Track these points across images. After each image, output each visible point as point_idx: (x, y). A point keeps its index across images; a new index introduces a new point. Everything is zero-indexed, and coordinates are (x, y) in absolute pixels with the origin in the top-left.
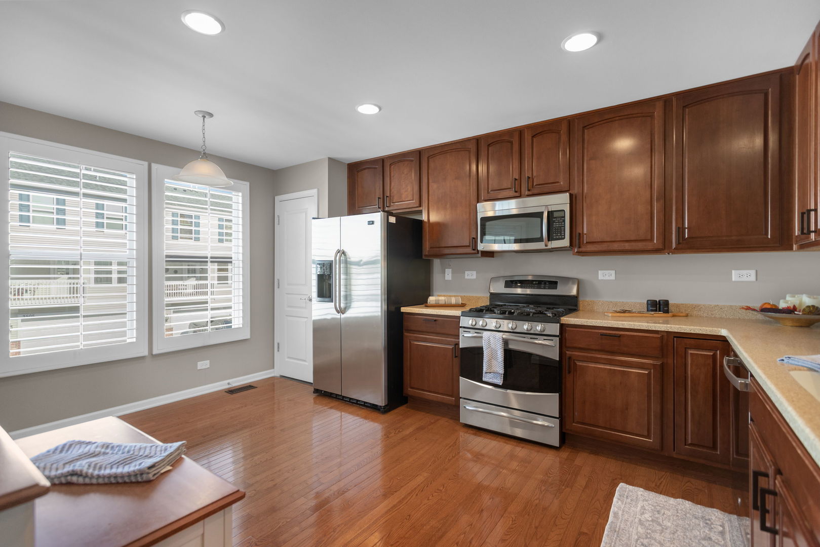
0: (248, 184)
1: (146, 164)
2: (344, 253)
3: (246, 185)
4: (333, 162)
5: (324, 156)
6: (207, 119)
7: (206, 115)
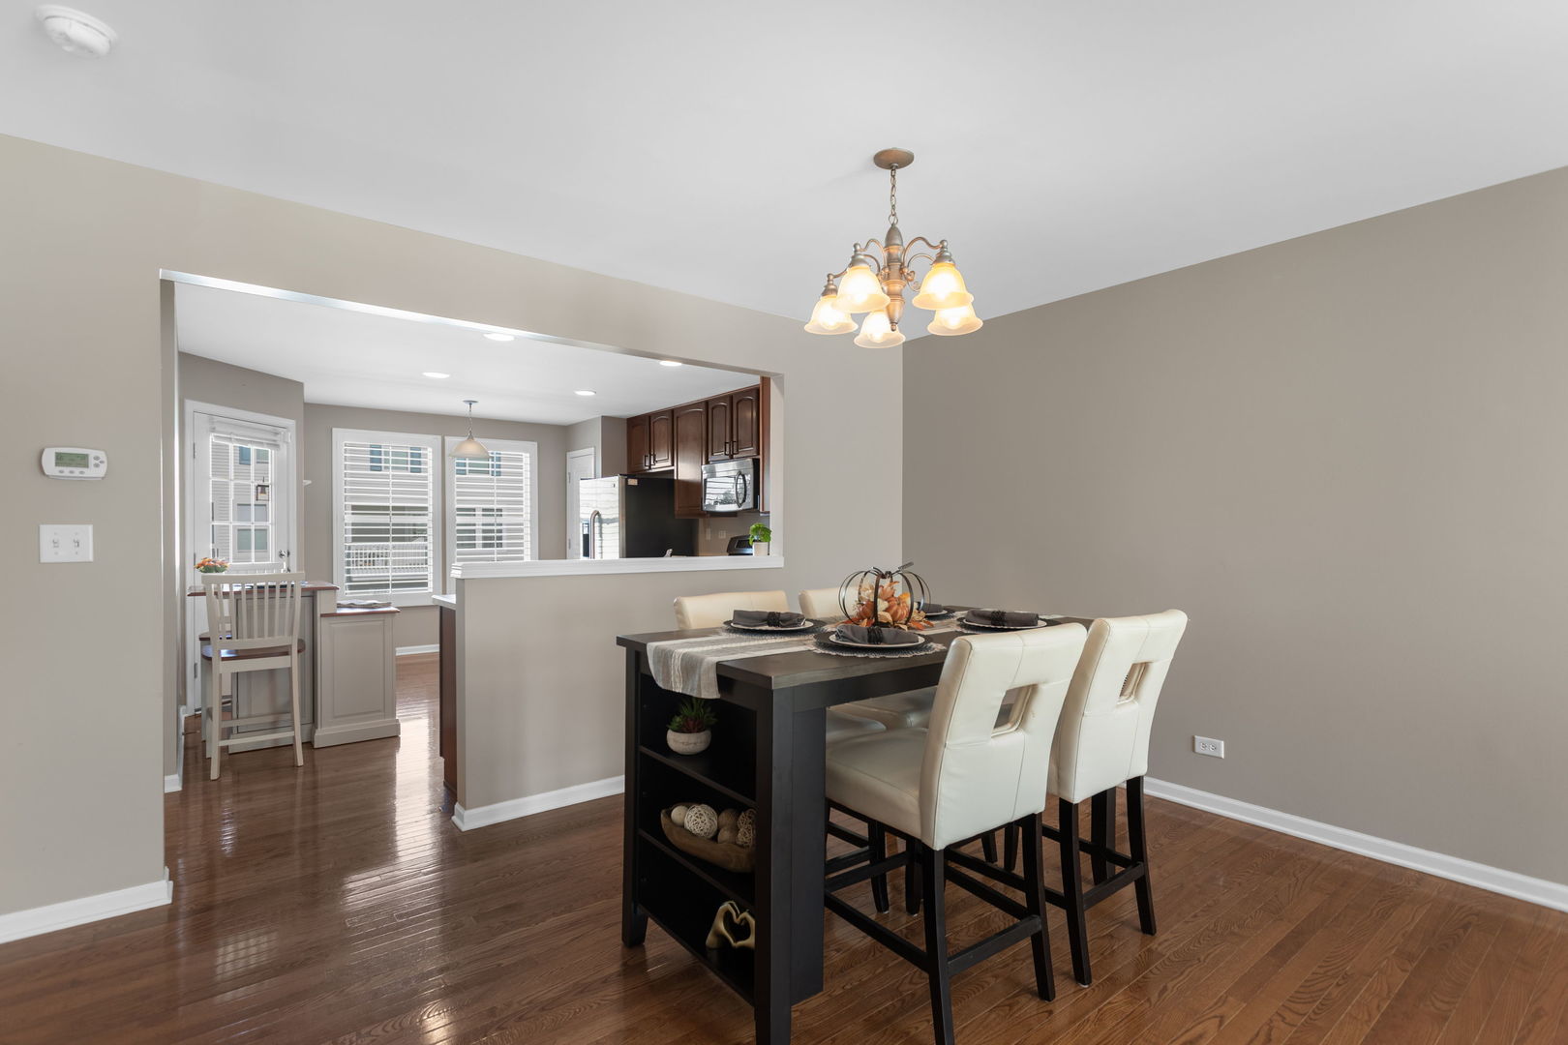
0: (536, 444)
1: (439, 437)
2: (598, 513)
3: (534, 446)
4: (607, 421)
5: (599, 415)
6: (473, 405)
7: (470, 403)
